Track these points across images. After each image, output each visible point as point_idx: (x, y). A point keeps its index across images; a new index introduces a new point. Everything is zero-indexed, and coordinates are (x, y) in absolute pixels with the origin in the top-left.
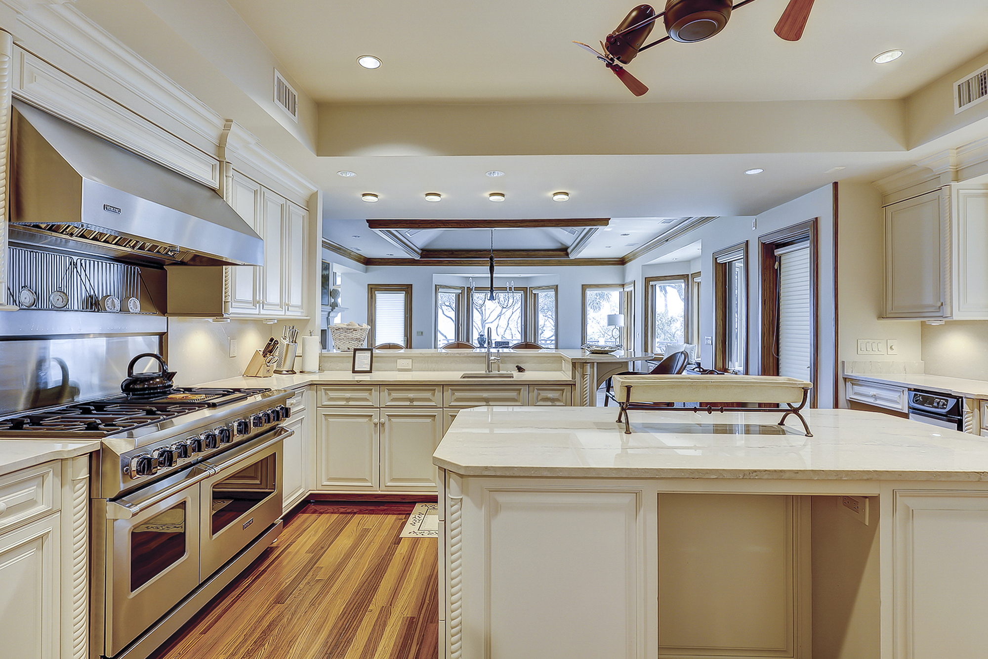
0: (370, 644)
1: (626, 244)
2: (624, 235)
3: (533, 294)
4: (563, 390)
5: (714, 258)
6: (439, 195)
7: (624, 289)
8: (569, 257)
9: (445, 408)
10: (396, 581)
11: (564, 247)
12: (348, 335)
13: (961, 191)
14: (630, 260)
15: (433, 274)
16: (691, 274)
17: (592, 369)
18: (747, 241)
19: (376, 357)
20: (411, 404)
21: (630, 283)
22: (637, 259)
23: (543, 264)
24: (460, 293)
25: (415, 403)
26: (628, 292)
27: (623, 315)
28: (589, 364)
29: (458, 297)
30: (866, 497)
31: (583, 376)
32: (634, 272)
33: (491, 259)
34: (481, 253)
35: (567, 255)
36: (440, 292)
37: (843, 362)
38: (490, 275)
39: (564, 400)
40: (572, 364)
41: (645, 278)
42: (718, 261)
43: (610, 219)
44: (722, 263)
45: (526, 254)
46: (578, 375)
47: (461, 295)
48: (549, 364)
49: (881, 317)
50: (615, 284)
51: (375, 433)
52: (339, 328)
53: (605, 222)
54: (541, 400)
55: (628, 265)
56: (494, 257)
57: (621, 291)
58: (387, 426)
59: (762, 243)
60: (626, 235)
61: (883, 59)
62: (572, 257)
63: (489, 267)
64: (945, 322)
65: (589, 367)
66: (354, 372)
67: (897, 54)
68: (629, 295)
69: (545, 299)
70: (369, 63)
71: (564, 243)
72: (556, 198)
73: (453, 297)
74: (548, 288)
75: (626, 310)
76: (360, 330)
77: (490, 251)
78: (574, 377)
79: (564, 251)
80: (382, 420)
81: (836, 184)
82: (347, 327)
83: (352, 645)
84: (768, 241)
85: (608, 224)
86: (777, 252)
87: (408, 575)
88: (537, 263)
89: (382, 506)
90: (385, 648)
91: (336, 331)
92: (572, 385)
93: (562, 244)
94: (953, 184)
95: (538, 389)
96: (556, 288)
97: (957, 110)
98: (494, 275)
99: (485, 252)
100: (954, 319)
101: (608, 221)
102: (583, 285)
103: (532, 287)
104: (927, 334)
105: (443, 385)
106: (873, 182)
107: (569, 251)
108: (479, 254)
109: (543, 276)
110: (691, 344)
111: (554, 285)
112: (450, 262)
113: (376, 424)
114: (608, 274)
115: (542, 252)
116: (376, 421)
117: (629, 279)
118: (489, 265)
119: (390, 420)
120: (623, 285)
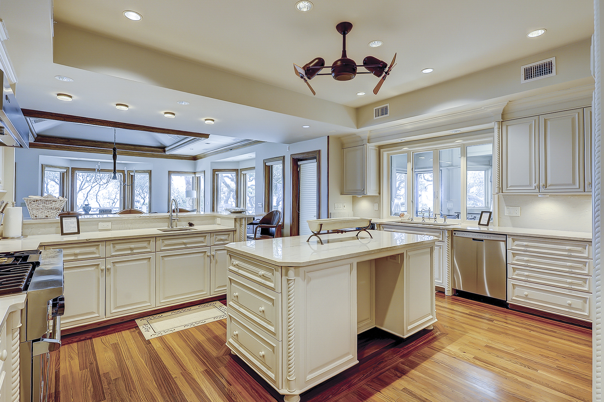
0: (195, 389)
1: (203, 149)
2: (207, 143)
3: (130, 176)
4: (229, 234)
5: (264, 163)
6: (127, 106)
7: (195, 175)
8: (165, 153)
9: (157, 252)
10: (173, 360)
11: (162, 146)
12: (48, 205)
13: (370, 147)
14: (201, 158)
15: (40, 155)
16: (240, 169)
17: (245, 222)
18: (284, 156)
19: (81, 222)
20: (132, 252)
21: (201, 172)
22: (206, 158)
23: (140, 155)
24: (65, 172)
25: (135, 251)
26: (198, 177)
27: (196, 191)
28: (244, 219)
29: (63, 175)
30: (399, 254)
31: (241, 225)
32: (204, 165)
33: (114, 149)
34: (96, 143)
35: (165, 151)
36: (46, 170)
37: (331, 213)
38: (113, 161)
39: (230, 240)
40: (235, 219)
41: (213, 170)
42: (266, 164)
43: (210, 135)
44: (268, 166)
45: (134, 148)
46: (238, 225)
47: (65, 173)
48: (207, 221)
49: (342, 194)
50: (190, 172)
51: (101, 277)
52: (37, 200)
53: (206, 136)
54: (217, 241)
55: (199, 161)
56: (117, 148)
57: (193, 176)
58: (112, 271)
59: (293, 158)
60: (208, 144)
61: (360, 94)
62: (167, 153)
63: (112, 155)
64: (362, 196)
65: (243, 220)
66: (63, 234)
67: (364, 94)
68: (199, 179)
69: (141, 180)
70: (133, 16)
71: (163, 144)
72: (207, 122)
73: (58, 175)
74: (144, 172)
75: (196, 188)
76: (59, 202)
77: (114, 143)
78: (235, 226)
79: (163, 148)
80: (108, 266)
81: (328, 137)
82: (46, 199)
83: (185, 395)
84: (295, 157)
85: (209, 137)
86: (299, 163)
87: (178, 355)
88: (136, 154)
89: (108, 328)
90: (206, 387)
91: (33, 202)
92: (234, 231)
93: (161, 144)
94: (368, 144)
95: (216, 235)
96: (150, 172)
97: (375, 118)
98: (117, 161)
99: (100, 143)
100: (368, 195)
101: (209, 136)
102: (169, 171)
103: (129, 171)
104: (354, 200)
105: (156, 237)
106: (339, 138)
107: (167, 149)
108: (94, 144)
109: (139, 163)
110: (239, 208)
111: (149, 170)
112: (57, 147)
113: (102, 270)
114: (185, 166)
115: (146, 148)
116: (103, 267)
117: (199, 169)
118: (113, 154)
119: (114, 266)
120: (195, 173)
